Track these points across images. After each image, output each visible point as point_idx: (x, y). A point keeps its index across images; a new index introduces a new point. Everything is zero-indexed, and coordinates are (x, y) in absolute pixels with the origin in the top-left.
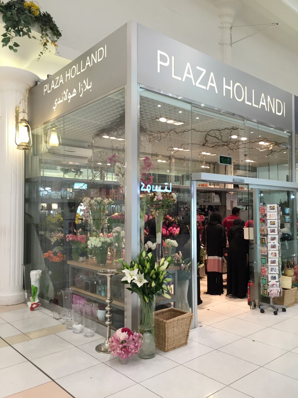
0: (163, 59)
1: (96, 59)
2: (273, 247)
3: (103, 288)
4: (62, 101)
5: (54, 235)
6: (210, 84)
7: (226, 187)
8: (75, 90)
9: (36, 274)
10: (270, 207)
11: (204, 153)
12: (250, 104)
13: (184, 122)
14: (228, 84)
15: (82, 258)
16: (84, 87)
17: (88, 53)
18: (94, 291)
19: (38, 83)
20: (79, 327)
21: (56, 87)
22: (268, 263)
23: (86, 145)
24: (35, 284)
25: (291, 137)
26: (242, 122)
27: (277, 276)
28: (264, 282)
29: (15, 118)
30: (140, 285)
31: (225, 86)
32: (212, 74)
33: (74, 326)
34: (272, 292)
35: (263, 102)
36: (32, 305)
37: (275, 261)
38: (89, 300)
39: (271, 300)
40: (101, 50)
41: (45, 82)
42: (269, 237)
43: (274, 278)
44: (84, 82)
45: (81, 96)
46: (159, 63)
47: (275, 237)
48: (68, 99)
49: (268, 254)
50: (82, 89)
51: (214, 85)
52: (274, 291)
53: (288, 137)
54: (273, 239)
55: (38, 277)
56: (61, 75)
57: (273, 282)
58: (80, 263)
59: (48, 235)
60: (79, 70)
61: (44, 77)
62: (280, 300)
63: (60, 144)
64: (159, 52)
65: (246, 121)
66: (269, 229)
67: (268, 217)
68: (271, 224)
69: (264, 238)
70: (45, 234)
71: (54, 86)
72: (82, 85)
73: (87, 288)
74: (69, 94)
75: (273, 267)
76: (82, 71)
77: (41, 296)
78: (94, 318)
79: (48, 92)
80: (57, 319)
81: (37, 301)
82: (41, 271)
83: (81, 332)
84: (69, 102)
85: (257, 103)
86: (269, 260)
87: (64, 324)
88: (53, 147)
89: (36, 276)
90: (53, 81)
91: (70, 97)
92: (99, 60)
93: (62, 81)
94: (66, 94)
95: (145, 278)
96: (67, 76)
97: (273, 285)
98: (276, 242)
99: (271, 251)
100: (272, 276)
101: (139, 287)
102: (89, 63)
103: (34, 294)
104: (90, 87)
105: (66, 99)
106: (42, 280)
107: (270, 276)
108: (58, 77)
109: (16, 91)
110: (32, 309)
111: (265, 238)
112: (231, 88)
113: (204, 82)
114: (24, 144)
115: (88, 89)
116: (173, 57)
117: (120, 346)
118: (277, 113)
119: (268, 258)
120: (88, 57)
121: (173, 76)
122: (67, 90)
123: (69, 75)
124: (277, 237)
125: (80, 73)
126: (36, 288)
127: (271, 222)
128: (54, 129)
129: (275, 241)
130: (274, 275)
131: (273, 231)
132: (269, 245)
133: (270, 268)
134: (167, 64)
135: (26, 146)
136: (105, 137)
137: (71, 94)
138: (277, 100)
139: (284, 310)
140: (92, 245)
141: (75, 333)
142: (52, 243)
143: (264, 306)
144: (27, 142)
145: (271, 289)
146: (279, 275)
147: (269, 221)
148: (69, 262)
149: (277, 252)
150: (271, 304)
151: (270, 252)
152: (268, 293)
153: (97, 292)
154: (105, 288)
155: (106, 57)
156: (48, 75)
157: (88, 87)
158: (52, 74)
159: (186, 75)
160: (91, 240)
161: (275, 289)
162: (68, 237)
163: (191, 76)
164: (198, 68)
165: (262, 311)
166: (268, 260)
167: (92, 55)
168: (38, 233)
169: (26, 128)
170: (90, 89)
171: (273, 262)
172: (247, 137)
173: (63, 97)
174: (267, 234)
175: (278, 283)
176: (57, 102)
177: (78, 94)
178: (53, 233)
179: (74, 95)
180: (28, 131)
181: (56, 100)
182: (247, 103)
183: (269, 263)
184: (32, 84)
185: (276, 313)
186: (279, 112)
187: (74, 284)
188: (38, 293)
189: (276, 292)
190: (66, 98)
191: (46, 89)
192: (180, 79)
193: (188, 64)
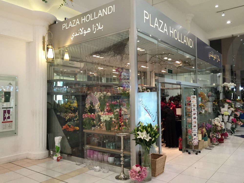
0: (147, 16)
1: (106, 12)
2: (195, 118)
3: (112, 144)
4: (79, 34)
5: (67, 115)
6: (165, 30)
7: (151, 86)
8: (89, 29)
9: (59, 139)
10: (193, 97)
11: (142, 66)
12: (180, 41)
13: (145, 50)
14: (172, 30)
15: (94, 127)
16: (97, 27)
17: (101, 8)
18: (104, 146)
19: (57, 22)
20: (98, 168)
21: (73, 26)
22: (192, 127)
24: (58, 145)
25: (195, 59)
26: (177, 51)
27: (196, 134)
28: (190, 137)
29: (42, 43)
31: (171, 31)
32: (165, 24)
33: (95, 167)
34: (194, 143)
35: (185, 40)
36: (58, 158)
37: (196, 126)
38: (103, 152)
39: (193, 147)
40: (111, 8)
41: (63, 22)
42: (193, 113)
43: (195, 135)
44: (97, 24)
45: (94, 32)
46: (145, 17)
47: (195, 113)
49: (192, 122)
50: (95, 29)
51: (166, 30)
52: (195, 142)
54: (194, 114)
55: (60, 141)
56: (78, 19)
58: (93, 130)
59: (63, 115)
60: (93, 17)
61: (60, 19)
62: (197, 147)
64: (145, 11)
65: (178, 50)
66: (192, 109)
67: (192, 102)
68: (194, 106)
69: (190, 114)
70: (60, 114)
71: (71, 25)
72: (95, 26)
73: (99, 144)
74: (85, 31)
75: (194, 129)
76: (95, 18)
77: (61, 153)
78: (108, 162)
79: (66, 28)
80: (79, 165)
81: (59, 155)
82: (62, 137)
83: (99, 171)
84: (84, 35)
85: (183, 41)
86: (193, 125)
87: (85, 167)
89: (59, 140)
90: (70, 22)
91: (85, 33)
92: (109, 13)
93: (78, 22)
94: (82, 31)
96: (82, 20)
97: (195, 138)
98: (196, 116)
99: (194, 120)
100: (194, 134)
101: (148, 141)
102: (101, 14)
103: (58, 151)
104: (102, 28)
106: (62, 143)
107: (193, 134)
108: (75, 20)
110: (58, 160)
111: (191, 113)
112: (173, 32)
113: (162, 29)
114: (51, 59)
115: (100, 29)
116: (150, 14)
117: (138, 174)
118: (190, 47)
119: (192, 124)
120: (100, 11)
121: (151, 25)
122: (83, 28)
123: (84, 19)
124: (196, 113)
125: (93, 19)
126: (59, 147)
127: (193, 105)
129: (195, 115)
130: (195, 134)
131: (194, 110)
132: (193, 117)
133: (193, 129)
134: (148, 18)
135: (53, 60)
136: (94, 56)
137: (86, 31)
138: (190, 39)
139: (200, 152)
141: (96, 171)
142: (66, 120)
143: (190, 150)
144: (52, 58)
145: (194, 141)
146: (198, 133)
147: (192, 105)
148: (84, 131)
149: (197, 121)
150: (193, 149)
151: (193, 121)
152: (192, 143)
153: (107, 147)
154: (113, 144)
155: (114, 11)
156: (65, 18)
157: (99, 28)
158: (68, 17)
159: (155, 24)
161: (196, 141)
162: (84, 115)
163: (157, 25)
164: (160, 21)
165: (189, 153)
166: (192, 125)
167: (103, 10)
168: (56, 114)
169: (52, 49)
170: (102, 29)
171: (195, 126)
172: (171, 59)
173: (79, 32)
174: (192, 111)
175: (197, 138)
176: (74, 35)
177: (92, 31)
178: (65, 114)
179: (88, 32)
180: (53, 50)
181: (74, 33)
182: (179, 40)
183: (193, 127)
184: (52, 22)
185: (197, 154)
186: (191, 46)
187: (88, 143)
188: (59, 151)
189: (196, 142)
190: (82, 33)
191: (64, 26)
192: (153, 26)
193: (156, 19)
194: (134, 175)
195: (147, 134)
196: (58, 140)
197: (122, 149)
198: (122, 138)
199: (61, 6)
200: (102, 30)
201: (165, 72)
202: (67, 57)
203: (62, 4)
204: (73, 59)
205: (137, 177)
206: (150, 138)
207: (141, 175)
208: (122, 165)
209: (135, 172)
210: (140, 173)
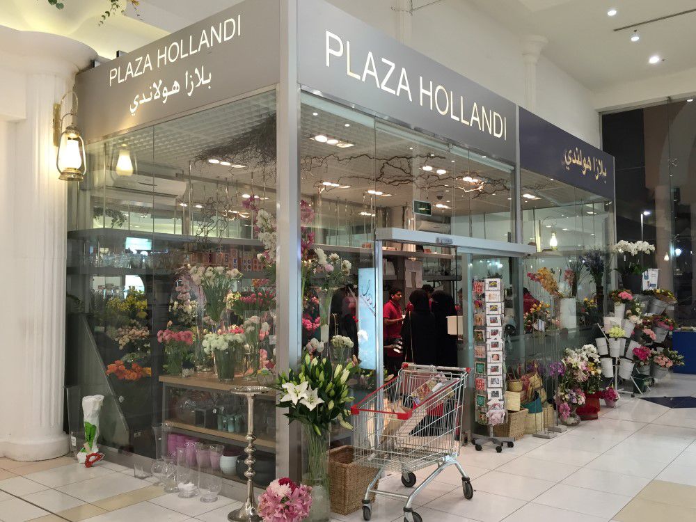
0: (335, 46)
1: (218, 35)
2: (495, 345)
3: (232, 419)
4: (150, 99)
5: (123, 333)
6: (400, 86)
7: (404, 250)
8: (176, 84)
9: (95, 402)
10: (490, 282)
11: (371, 192)
12: (457, 119)
13: (354, 143)
14: (426, 87)
15: (187, 370)
16: (196, 80)
17: (205, 24)
18: (213, 426)
19: (97, 64)
20: (189, 487)
21: (136, 75)
22: (486, 370)
23: (173, 173)
24: (92, 421)
25: (514, 171)
26: (446, 148)
27: (500, 391)
28: (480, 400)
29: (52, 124)
30: (311, 407)
31: (422, 91)
32: (404, 71)
33: (181, 486)
34: (493, 417)
35: (475, 116)
36: (88, 457)
37: (498, 367)
38: (206, 442)
39: (492, 429)
40: (231, 23)
41: (111, 64)
42: (489, 329)
43: (495, 394)
44: (196, 71)
45: (190, 94)
46: (329, 51)
47: (497, 331)
48: (162, 98)
49: (486, 356)
50: (192, 83)
51: (407, 88)
52: (496, 415)
53: (510, 172)
54: (495, 333)
55: (97, 408)
56: (148, 56)
57: (494, 400)
58: (186, 378)
59: (112, 332)
60: (186, 50)
61: (107, 53)
62: (504, 429)
63: (134, 172)
64: (329, 34)
65: (451, 146)
66: (488, 317)
67: (487, 299)
68: (492, 310)
69: (481, 332)
70: (105, 330)
71: (131, 72)
72: (191, 77)
73: (199, 420)
74: (165, 89)
75: (494, 377)
76: (191, 53)
77: (102, 442)
78: (218, 471)
79: (120, 81)
80: (142, 478)
81: (95, 450)
82: (102, 397)
83: (192, 496)
84: (164, 102)
85: (468, 118)
86: (489, 366)
87: (156, 484)
88: (124, 176)
89: (94, 406)
90: (130, 64)
91: (166, 95)
92: (226, 39)
93: (150, 64)
94: (158, 89)
95: (320, 396)
96: (159, 57)
97: (495, 405)
98: (499, 338)
99: (492, 352)
100: (494, 392)
101: (311, 410)
102: (206, 41)
103: (90, 438)
104: (208, 81)
105: (159, 97)
106: (104, 413)
107: (489, 391)
108: (141, 58)
109: (56, 76)
110: (88, 464)
111: (483, 331)
112: (430, 94)
113: (393, 83)
114: (73, 171)
115: (203, 83)
116: (348, 43)
117: (281, 506)
118: (496, 135)
119: (487, 363)
120: (204, 32)
121: (349, 73)
122: (161, 82)
123: (164, 56)
124: (500, 329)
125: (187, 55)
126: (94, 426)
127: (491, 306)
128: (124, 145)
129: (497, 336)
130: (495, 390)
131: (494, 321)
132: (489, 342)
133: (489, 378)
134: (339, 54)
135: (78, 174)
136: (211, 161)
137: (170, 90)
138: (495, 114)
139: (511, 445)
140: (210, 347)
141: (183, 497)
142: (121, 348)
143: (480, 439)
144: (78, 166)
145: (492, 411)
146: (503, 389)
147: (488, 305)
148: (161, 379)
149: (501, 353)
150: (492, 435)
151: (490, 354)
152: (488, 418)
153: (220, 427)
154: (234, 418)
155: (239, 34)
156: (118, 52)
157: (203, 81)
158: (127, 49)
159: (366, 71)
160: (210, 338)
161: (498, 411)
162: (161, 334)
163: (374, 74)
164: (384, 60)
165: (479, 448)
166: (486, 366)
167: (213, 29)
168: (92, 329)
169: (77, 142)
170: (207, 85)
171: (495, 369)
172: (446, 170)
173: (151, 94)
174: (486, 325)
175: (502, 403)
176: (138, 100)
177: (183, 91)
178: (120, 329)
179: (174, 92)
180: (80, 145)
181: (137, 97)
182: (453, 117)
183: (489, 371)
184: (83, 64)
185: (499, 450)
186: (498, 132)
187: (172, 416)
188: (96, 436)
189: (499, 416)
190: (157, 94)
191: (114, 75)
192: (358, 77)
193: (370, 55)
194: (271, 509)
195: (313, 389)
196: (91, 405)
197: (249, 433)
198: (250, 402)
199: (103, 16)
200: (209, 87)
201: (446, 207)
202: (125, 164)
203: (107, 12)
204: (144, 168)
205: (277, 515)
206: (320, 401)
207: (291, 509)
208: (248, 480)
209: (274, 498)
210: (288, 503)
